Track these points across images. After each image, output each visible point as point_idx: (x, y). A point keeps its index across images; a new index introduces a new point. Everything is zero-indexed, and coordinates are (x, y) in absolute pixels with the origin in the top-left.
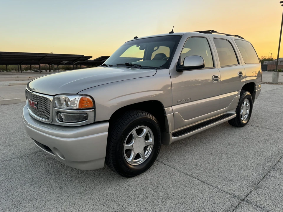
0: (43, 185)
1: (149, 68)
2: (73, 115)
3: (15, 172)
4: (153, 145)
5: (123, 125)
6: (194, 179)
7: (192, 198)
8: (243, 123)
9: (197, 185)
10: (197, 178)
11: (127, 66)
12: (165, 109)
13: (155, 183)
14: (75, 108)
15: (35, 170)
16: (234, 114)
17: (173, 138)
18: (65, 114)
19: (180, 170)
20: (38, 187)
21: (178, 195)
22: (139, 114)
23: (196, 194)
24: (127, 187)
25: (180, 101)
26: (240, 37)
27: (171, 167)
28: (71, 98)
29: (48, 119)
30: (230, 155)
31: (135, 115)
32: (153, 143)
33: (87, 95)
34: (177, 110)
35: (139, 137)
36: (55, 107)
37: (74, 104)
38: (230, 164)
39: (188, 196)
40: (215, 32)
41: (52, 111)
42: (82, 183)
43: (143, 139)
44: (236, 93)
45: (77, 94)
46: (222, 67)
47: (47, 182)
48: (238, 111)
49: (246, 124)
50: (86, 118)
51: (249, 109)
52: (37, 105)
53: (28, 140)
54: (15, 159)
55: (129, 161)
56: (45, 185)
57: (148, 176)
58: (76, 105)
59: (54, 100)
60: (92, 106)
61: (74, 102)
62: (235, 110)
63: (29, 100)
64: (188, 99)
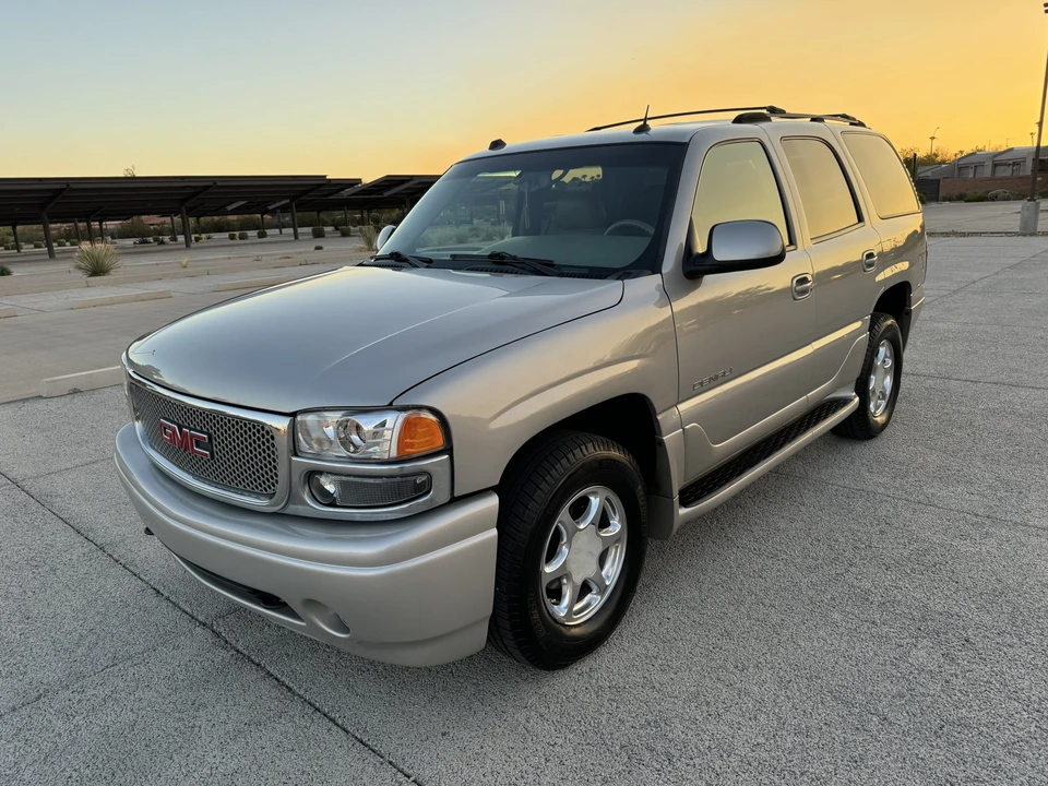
2: (378, 481)
8: (876, 422)
11: (494, 263)
12: (659, 418)
14: (383, 456)
16: (845, 401)
17: (683, 511)
18: (344, 478)
22: (583, 448)
25: (701, 384)
26: (854, 119)
28: (368, 424)
29: (271, 496)
33: (420, 408)
34: (696, 416)
35: (582, 527)
36: (296, 455)
37: (377, 444)
40: (781, 113)
41: (289, 468)
43: (594, 528)
44: (857, 325)
45: (390, 407)
46: (818, 239)
48: (862, 386)
49: (885, 425)
50: (423, 489)
52: (209, 446)
55: (562, 615)
58: (389, 446)
59: (293, 428)
60: (440, 442)
61: (382, 435)
62: (853, 385)
63: (162, 424)
64: (724, 373)
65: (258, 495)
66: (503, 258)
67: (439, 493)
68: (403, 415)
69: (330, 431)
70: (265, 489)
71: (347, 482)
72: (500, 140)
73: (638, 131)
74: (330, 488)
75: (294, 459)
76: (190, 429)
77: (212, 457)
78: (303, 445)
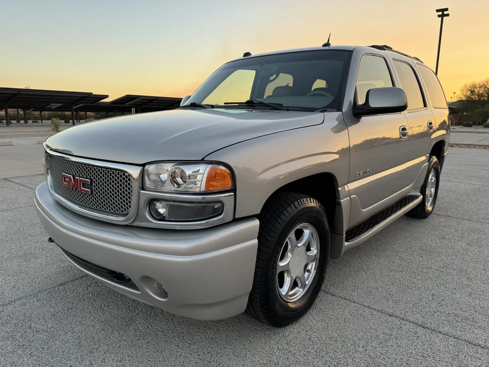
0: (109, 356)
1: (302, 109)
2: (192, 205)
3: (34, 329)
4: (318, 259)
5: (278, 222)
6: (403, 322)
7: (419, 361)
8: (427, 210)
9: (413, 332)
10: (405, 318)
11: (248, 106)
12: (339, 189)
13: (336, 335)
14: (198, 190)
15: (78, 323)
16: (417, 197)
17: (346, 244)
18: (171, 203)
19: (367, 305)
20: (100, 362)
21: (392, 357)
22: (302, 200)
23: (423, 351)
24: (286, 347)
25: (359, 174)
26: (420, 60)
27: (346, 299)
28: (189, 170)
29: (126, 215)
30: (437, 270)
31: (296, 203)
32: (318, 257)
33: (220, 163)
34: (355, 191)
35: (299, 245)
36: (143, 189)
37: (194, 183)
38: (446, 288)
39: (410, 357)
40: (390, 49)
41: (138, 197)
42: (189, 344)
43: (304, 248)
44: (423, 158)
45: (203, 161)
47: (116, 349)
48: (423, 190)
49: (431, 212)
50: (218, 212)
51: (434, 186)
52: (90, 186)
53: (37, 258)
54: (24, 300)
55: (284, 294)
56: (112, 356)
57: (314, 321)
58: (201, 183)
59: (142, 174)
60: (229, 185)
61: (196, 177)
62: (420, 189)
63: (63, 175)
64: (370, 170)
65: (118, 215)
66: (254, 103)
67: (227, 215)
68: (210, 166)
69: (164, 177)
70: (123, 211)
71: (173, 205)
72: (249, 53)
73: (325, 45)
74: (162, 211)
75: (142, 191)
76: (80, 177)
77: (92, 193)
78: (148, 183)
